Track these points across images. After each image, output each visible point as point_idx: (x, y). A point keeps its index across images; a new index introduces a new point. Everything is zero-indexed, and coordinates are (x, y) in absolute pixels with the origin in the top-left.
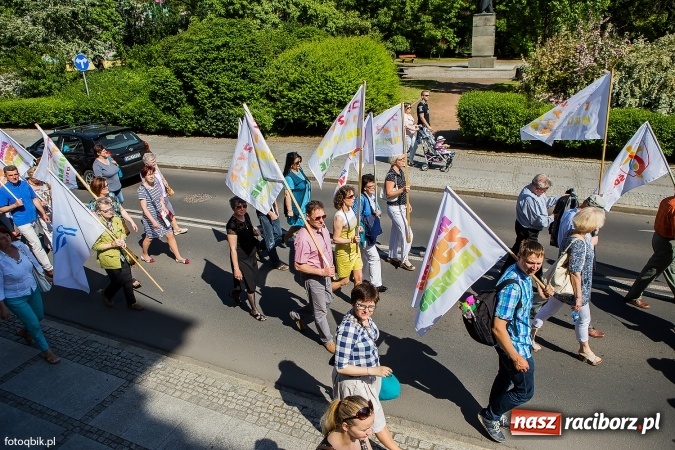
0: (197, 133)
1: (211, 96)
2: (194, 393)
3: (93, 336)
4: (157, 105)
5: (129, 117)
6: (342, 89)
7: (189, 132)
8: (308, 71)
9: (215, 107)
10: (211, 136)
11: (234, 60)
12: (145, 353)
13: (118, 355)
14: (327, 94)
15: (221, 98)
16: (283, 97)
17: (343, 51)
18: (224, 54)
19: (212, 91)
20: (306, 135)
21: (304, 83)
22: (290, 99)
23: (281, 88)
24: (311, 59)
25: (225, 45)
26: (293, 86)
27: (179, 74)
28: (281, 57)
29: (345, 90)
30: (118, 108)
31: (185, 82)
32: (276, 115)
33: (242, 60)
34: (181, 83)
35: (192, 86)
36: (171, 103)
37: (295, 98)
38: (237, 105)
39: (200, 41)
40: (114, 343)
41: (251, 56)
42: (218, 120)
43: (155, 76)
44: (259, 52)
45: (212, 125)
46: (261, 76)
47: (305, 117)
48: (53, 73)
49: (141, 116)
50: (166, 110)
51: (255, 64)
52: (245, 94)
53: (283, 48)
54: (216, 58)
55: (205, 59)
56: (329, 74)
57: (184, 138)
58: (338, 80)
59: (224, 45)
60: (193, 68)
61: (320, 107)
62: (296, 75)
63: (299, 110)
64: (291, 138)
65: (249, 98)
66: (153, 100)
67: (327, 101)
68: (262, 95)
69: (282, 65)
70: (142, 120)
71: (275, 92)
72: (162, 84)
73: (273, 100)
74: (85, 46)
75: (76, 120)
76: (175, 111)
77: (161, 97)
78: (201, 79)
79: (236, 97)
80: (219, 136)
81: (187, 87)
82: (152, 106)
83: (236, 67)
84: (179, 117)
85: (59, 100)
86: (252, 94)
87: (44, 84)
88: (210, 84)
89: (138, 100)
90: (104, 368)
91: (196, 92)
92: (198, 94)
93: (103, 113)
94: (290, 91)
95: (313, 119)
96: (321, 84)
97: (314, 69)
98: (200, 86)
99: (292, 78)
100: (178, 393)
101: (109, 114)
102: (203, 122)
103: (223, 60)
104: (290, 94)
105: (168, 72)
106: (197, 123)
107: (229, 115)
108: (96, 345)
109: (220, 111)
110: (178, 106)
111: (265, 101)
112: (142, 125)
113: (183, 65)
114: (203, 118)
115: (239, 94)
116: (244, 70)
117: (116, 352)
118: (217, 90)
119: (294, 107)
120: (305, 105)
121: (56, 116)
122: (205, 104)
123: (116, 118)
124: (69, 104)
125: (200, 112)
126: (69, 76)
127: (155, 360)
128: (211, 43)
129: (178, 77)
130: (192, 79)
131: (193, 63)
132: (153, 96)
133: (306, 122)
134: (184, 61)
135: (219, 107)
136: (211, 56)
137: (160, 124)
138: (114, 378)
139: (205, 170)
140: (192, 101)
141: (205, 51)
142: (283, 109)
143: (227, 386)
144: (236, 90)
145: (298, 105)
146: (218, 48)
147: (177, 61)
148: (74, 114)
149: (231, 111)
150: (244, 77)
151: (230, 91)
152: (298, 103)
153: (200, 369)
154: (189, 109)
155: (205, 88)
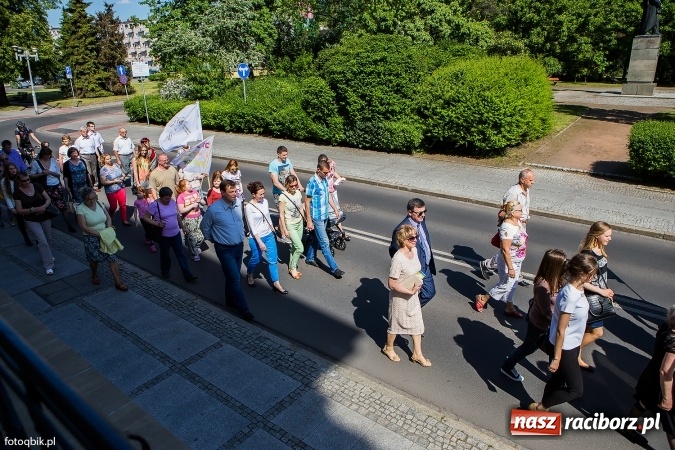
0: (343, 144)
1: (363, 108)
2: (371, 409)
3: (265, 333)
4: (309, 114)
5: (280, 123)
6: (499, 109)
7: (336, 141)
8: (464, 89)
9: (365, 119)
10: (357, 147)
11: (390, 75)
12: (316, 358)
13: (291, 356)
14: (482, 114)
15: (373, 111)
16: (436, 115)
17: (502, 71)
18: (380, 68)
19: (364, 103)
20: (454, 154)
21: (459, 101)
22: (443, 116)
23: (434, 105)
24: (469, 77)
25: (383, 59)
26: (448, 104)
27: (333, 86)
28: (435, 74)
29: (503, 111)
30: (271, 114)
31: (338, 93)
32: (425, 133)
33: (398, 75)
34: (334, 95)
35: (346, 98)
36: (323, 112)
37: (448, 116)
38: (388, 119)
39: (358, 55)
40: (286, 343)
41: (406, 71)
42: (366, 132)
43: (310, 87)
44: (414, 68)
45: (360, 136)
46: (414, 92)
47: (456, 136)
48: (215, 79)
49: (292, 123)
50: (317, 119)
51: (410, 80)
52: (397, 109)
53: (438, 66)
54: (372, 72)
55: (362, 72)
56: (487, 93)
57: (330, 147)
58: (497, 100)
59: (381, 60)
60: (348, 80)
61: (473, 126)
62: (452, 93)
63: (450, 129)
64: (438, 156)
65: (401, 113)
66: (305, 109)
67: (481, 122)
68: (412, 110)
69: (438, 81)
70: (292, 127)
71: (428, 109)
72: (316, 94)
73: (425, 117)
74: (242, 56)
75: (232, 122)
76: (325, 120)
77: (314, 106)
78: (354, 91)
79: (387, 111)
80: (365, 148)
81: (340, 98)
82: (303, 114)
83: (391, 81)
84: (328, 127)
85: (218, 104)
86: (404, 109)
87: (207, 89)
88: (363, 97)
89: (291, 107)
90: (278, 367)
91: (348, 104)
92: (350, 105)
93: (257, 118)
94: (443, 108)
95: (464, 138)
96: (478, 104)
97: (472, 89)
98: (352, 97)
99: (447, 96)
100: (355, 407)
101: (263, 119)
102: (351, 133)
103: (379, 74)
104: (444, 112)
105: (323, 83)
106: (345, 134)
107: (379, 128)
108: (269, 343)
109: (369, 124)
110: (329, 115)
111: (416, 117)
112: (291, 131)
113: (339, 77)
114: (352, 129)
115: (391, 108)
116: (398, 85)
117: (289, 353)
118: (369, 103)
119: (446, 125)
120: (458, 125)
121: (214, 118)
122: (356, 116)
123: (268, 124)
124: (228, 108)
125: (350, 123)
126: (227, 83)
127: (327, 368)
128: (369, 57)
129: (332, 89)
130: (346, 91)
131: (349, 75)
132: (306, 105)
133: (456, 141)
134: (340, 73)
135: (369, 120)
136: (368, 70)
137: (308, 132)
138: (290, 379)
139: (355, 180)
140: (343, 112)
141: (362, 65)
142: (434, 126)
143: (403, 408)
144: (388, 104)
145: (451, 124)
146: (376, 62)
147: (333, 73)
148: (230, 117)
149: (381, 125)
150: (396, 92)
151: (382, 105)
152: (451, 121)
153: (374, 385)
154: (339, 120)
155: (358, 100)
